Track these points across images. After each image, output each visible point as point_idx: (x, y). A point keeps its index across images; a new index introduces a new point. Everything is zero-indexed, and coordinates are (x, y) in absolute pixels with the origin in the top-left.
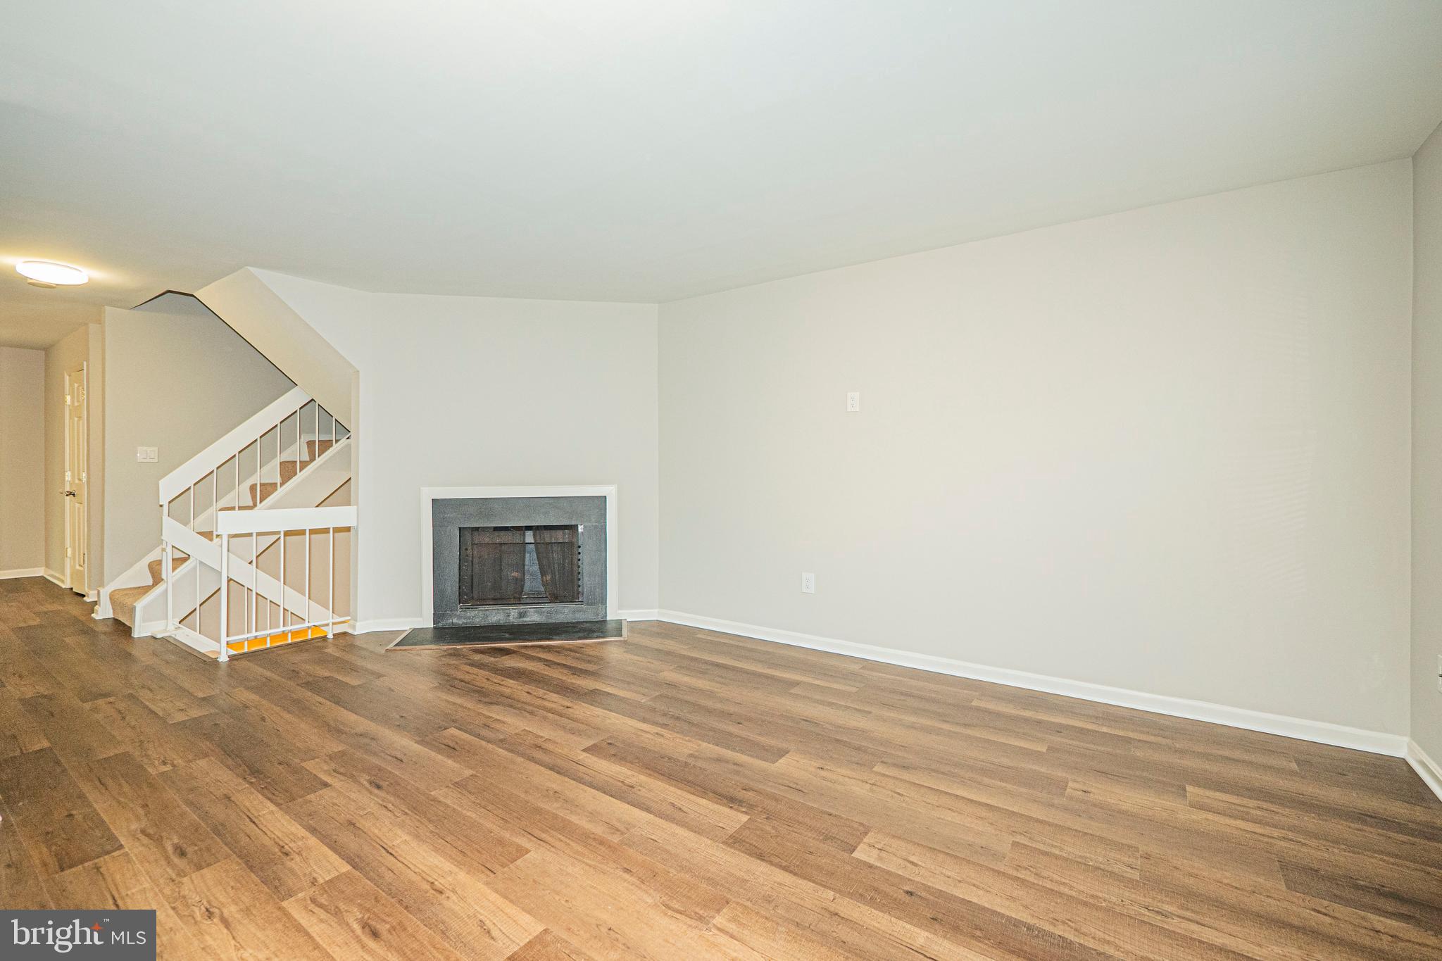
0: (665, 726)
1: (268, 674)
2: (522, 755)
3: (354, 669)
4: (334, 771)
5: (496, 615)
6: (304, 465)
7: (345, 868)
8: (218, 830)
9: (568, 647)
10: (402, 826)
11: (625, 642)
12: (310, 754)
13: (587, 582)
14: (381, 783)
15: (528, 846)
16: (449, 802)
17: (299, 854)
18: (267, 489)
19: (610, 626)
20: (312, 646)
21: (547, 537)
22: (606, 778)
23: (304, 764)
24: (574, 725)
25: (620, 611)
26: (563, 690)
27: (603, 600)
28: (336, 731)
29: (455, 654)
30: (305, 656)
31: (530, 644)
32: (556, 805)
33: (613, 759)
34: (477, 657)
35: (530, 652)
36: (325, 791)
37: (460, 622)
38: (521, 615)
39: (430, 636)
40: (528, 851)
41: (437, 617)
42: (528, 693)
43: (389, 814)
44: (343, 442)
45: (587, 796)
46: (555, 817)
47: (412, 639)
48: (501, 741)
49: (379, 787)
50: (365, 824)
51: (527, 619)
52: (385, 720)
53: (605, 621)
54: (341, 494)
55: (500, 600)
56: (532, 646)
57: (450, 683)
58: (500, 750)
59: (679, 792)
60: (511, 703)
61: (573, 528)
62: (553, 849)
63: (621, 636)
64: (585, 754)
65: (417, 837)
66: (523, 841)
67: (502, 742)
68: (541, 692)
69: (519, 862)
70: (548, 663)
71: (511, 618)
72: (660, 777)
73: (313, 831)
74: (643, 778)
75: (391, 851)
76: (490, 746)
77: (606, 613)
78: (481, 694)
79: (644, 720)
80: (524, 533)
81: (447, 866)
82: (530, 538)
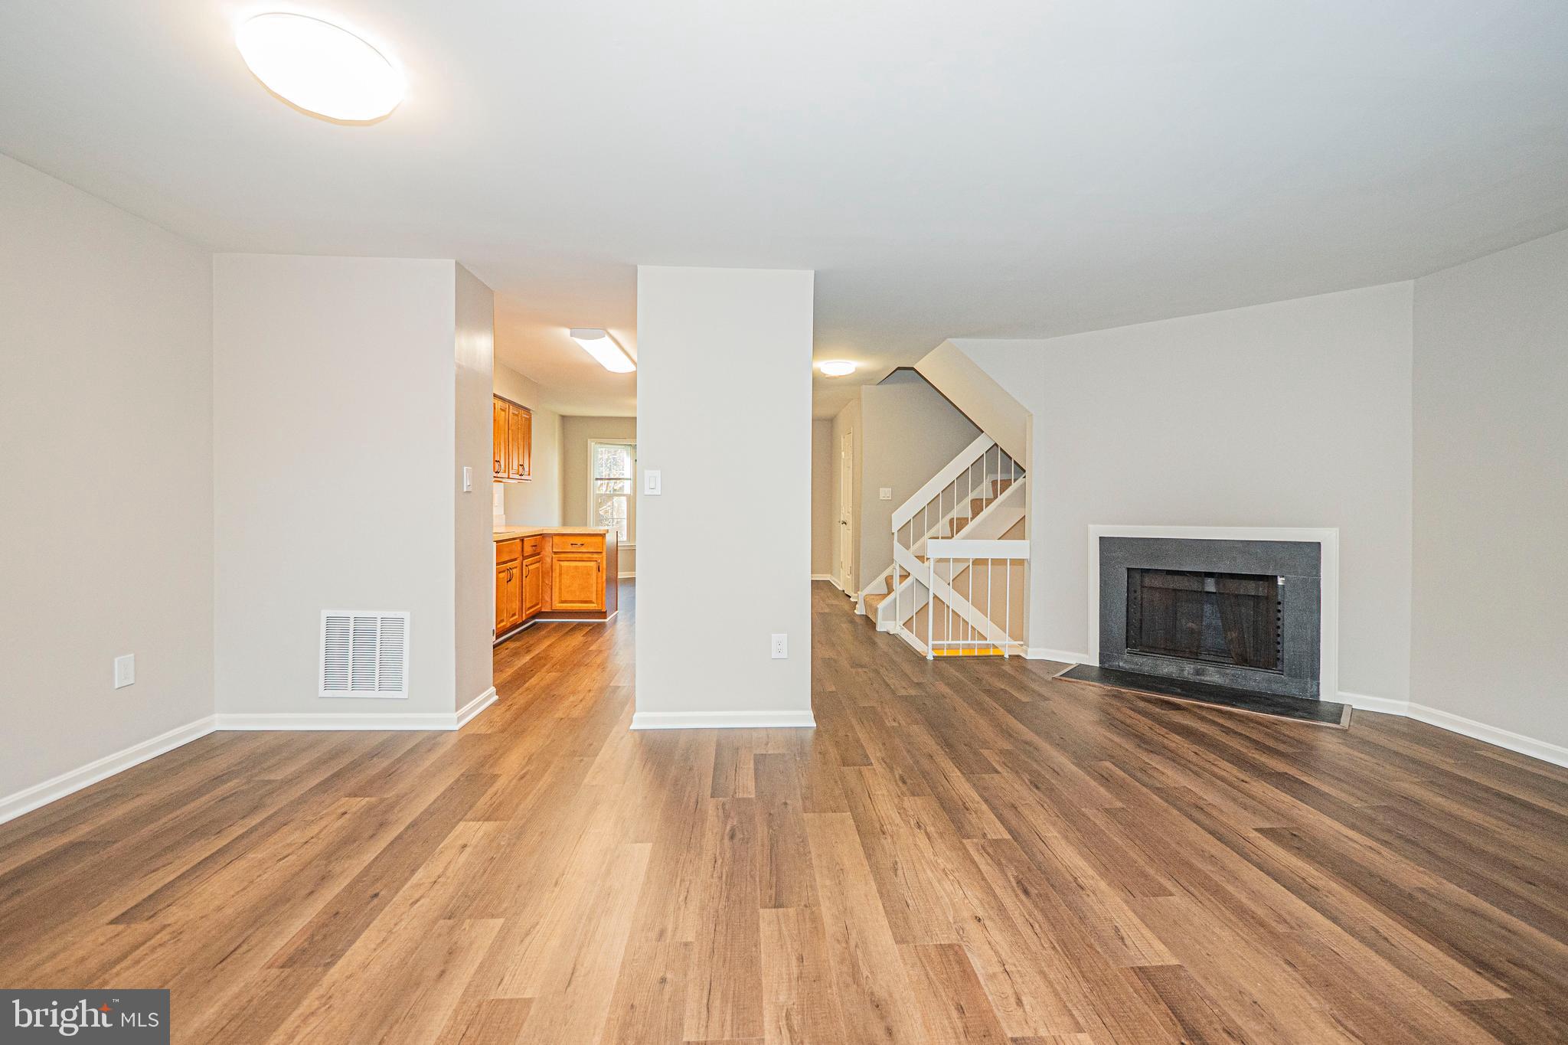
0: (1385, 843)
1: (960, 676)
2: (1180, 809)
3: (1023, 688)
4: (1004, 764)
5: (1167, 667)
6: (989, 502)
7: (1008, 836)
8: (925, 774)
9: (1260, 720)
10: (1054, 824)
11: (1345, 731)
12: (985, 744)
13: (1289, 648)
14: (1040, 785)
15: (1173, 890)
16: (1098, 822)
17: (976, 812)
18: (962, 523)
19: (1323, 709)
20: (992, 662)
21: (1232, 586)
22: (1281, 868)
23: (982, 751)
24: (1249, 801)
25: (1340, 693)
26: (1239, 761)
27: (1315, 675)
28: (1008, 734)
29: (1118, 696)
30: (986, 668)
31: (1206, 705)
32: (1210, 867)
33: (1296, 851)
34: (1142, 704)
35: (1204, 713)
36: (995, 776)
37: (1127, 667)
38: (1198, 672)
39: (1094, 674)
40: (1171, 895)
41: (1103, 657)
42: (1196, 753)
43: (1044, 811)
44: (1020, 481)
45: (1251, 874)
46: (1207, 877)
47: (1078, 673)
48: (1158, 789)
49: (1037, 788)
50: (1026, 812)
51: (1207, 678)
52: (1048, 737)
53: (1318, 702)
54: (1019, 529)
55: (1173, 650)
56: (1208, 708)
57: (1112, 723)
58: (1155, 796)
59: (1390, 921)
60: (1175, 758)
61: (1270, 580)
62: (1200, 904)
63: (1339, 723)
65: (1066, 838)
66: (1169, 885)
67: (1158, 791)
68: (1212, 757)
69: (1160, 899)
70: (1228, 731)
71: (1186, 673)
72: (1366, 896)
73: (986, 801)
74: (1334, 885)
75: (1043, 839)
76: (1145, 790)
77: (1318, 691)
78: (1141, 740)
79: (1353, 827)
80: (1203, 580)
81: (1091, 872)
82: (1210, 586)
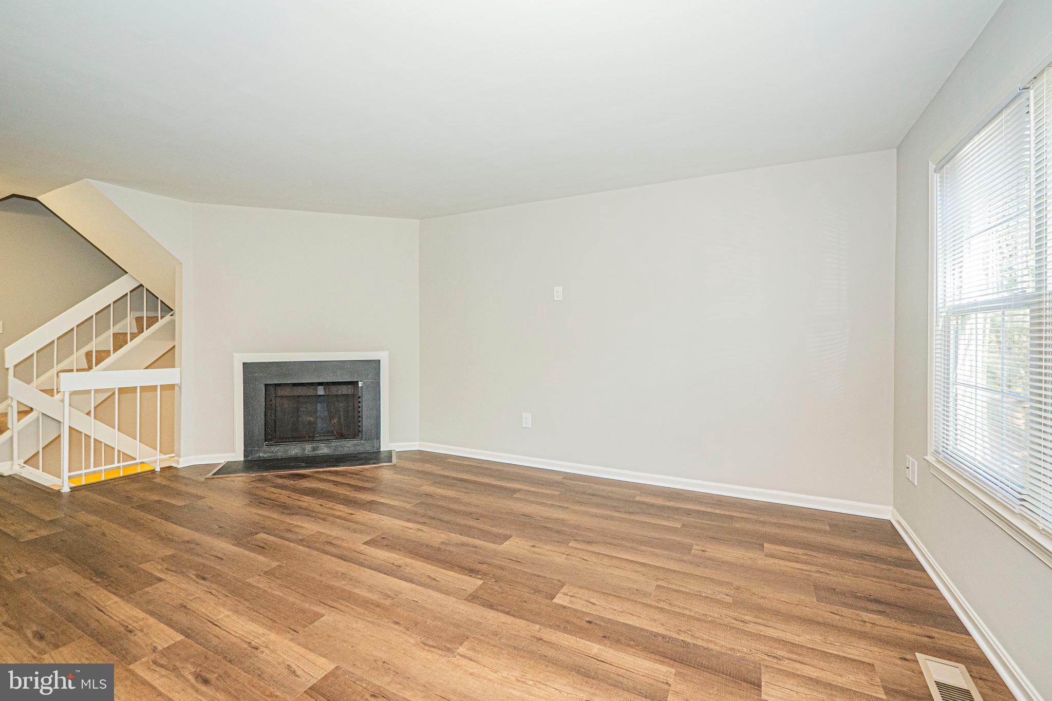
0: (424, 523)
1: (105, 500)
2: (318, 550)
3: (179, 494)
4: (167, 569)
5: (294, 450)
6: (133, 336)
7: (180, 637)
8: (72, 618)
9: (352, 471)
10: (224, 605)
11: (394, 465)
12: (146, 558)
13: (366, 423)
14: (206, 576)
15: (323, 612)
16: (261, 586)
17: (141, 630)
18: (102, 356)
19: (382, 455)
20: (144, 479)
21: (334, 390)
22: (381, 562)
23: (142, 566)
24: (356, 526)
25: (390, 444)
26: (348, 502)
27: (378, 438)
28: (166, 539)
29: (262, 480)
30: (136, 486)
31: (321, 470)
32: (343, 582)
33: (386, 547)
34: (280, 481)
35: (321, 476)
36: (160, 584)
37: (265, 456)
38: (314, 449)
39: (241, 467)
40: (322, 616)
41: (247, 453)
42: (321, 505)
43: (213, 597)
44: (168, 318)
45: (367, 575)
46: (343, 590)
47: (227, 469)
48: (301, 540)
49: (204, 579)
50: (194, 606)
51: (319, 452)
52: (208, 531)
53: (380, 451)
54: (167, 359)
55: (298, 438)
56: (323, 472)
57: (258, 501)
58: (300, 547)
59: (434, 568)
60: (308, 513)
61: (355, 384)
62: (341, 613)
63: (391, 462)
64: (365, 546)
65: (236, 612)
66: (316, 608)
67: (301, 542)
68: (331, 504)
69: (316, 623)
70: (336, 483)
71: (306, 452)
72: (423, 559)
73: (152, 614)
74: (408, 560)
75: (216, 623)
76: (292, 545)
77: (380, 446)
78: (284, 508)
79: (408, 520)
80: (317, 388)
81: (261, 630)
82: (321, 391)
